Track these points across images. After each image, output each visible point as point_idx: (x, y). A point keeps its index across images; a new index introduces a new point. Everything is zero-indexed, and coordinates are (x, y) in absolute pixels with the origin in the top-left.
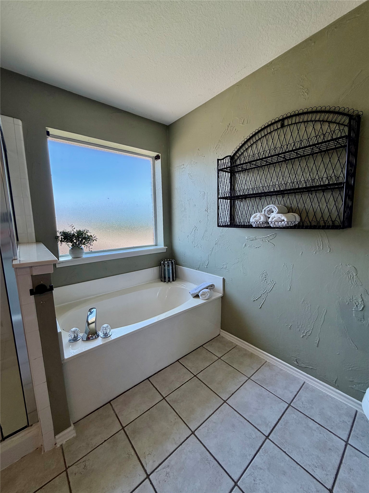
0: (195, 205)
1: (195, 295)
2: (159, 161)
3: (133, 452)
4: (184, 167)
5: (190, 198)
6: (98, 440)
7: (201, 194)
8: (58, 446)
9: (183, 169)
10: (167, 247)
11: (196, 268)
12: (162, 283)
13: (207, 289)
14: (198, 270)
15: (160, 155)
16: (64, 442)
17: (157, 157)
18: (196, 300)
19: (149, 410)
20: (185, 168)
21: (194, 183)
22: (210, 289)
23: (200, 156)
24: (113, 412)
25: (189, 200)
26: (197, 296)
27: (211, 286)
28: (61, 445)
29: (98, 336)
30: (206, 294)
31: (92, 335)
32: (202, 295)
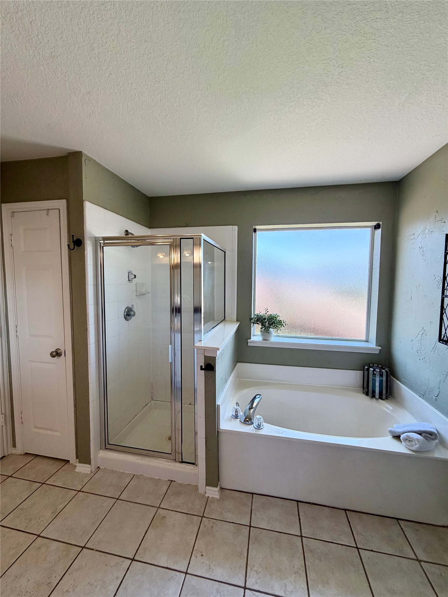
0: (426, 296)
1: (396, 435)
2: (380, 230)
3: (246, 555)
4: (414, 237)
5: (419, 284)
6: (229, 517)
7: (436, 280)
8: (207, 496)
9: (413, 241)
10: (380, 348)
11: (420, 394)
12: (363, 397)
13: (420, 434)
14: (423, 398)
15: (381, 223)
16: (210, 497)
17: (377, 227)
18: (395, 442)
19: (280, 532)
20: (416, 239)
21: (426, 261)
22: (425, 437)
23: (438, 221)
24: (250, 504)
25: (418, 286)
26: (397, 437)
27: (430, 434)
28: (208, 497)
29: (252, 423)
30: (413, 441)
31: (249, 419)
32: (406, 440)
